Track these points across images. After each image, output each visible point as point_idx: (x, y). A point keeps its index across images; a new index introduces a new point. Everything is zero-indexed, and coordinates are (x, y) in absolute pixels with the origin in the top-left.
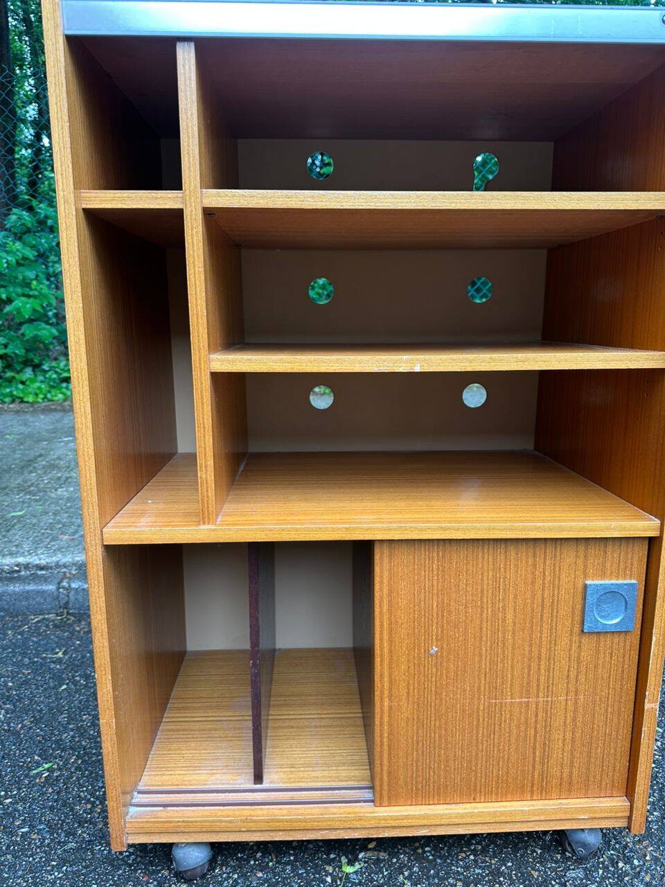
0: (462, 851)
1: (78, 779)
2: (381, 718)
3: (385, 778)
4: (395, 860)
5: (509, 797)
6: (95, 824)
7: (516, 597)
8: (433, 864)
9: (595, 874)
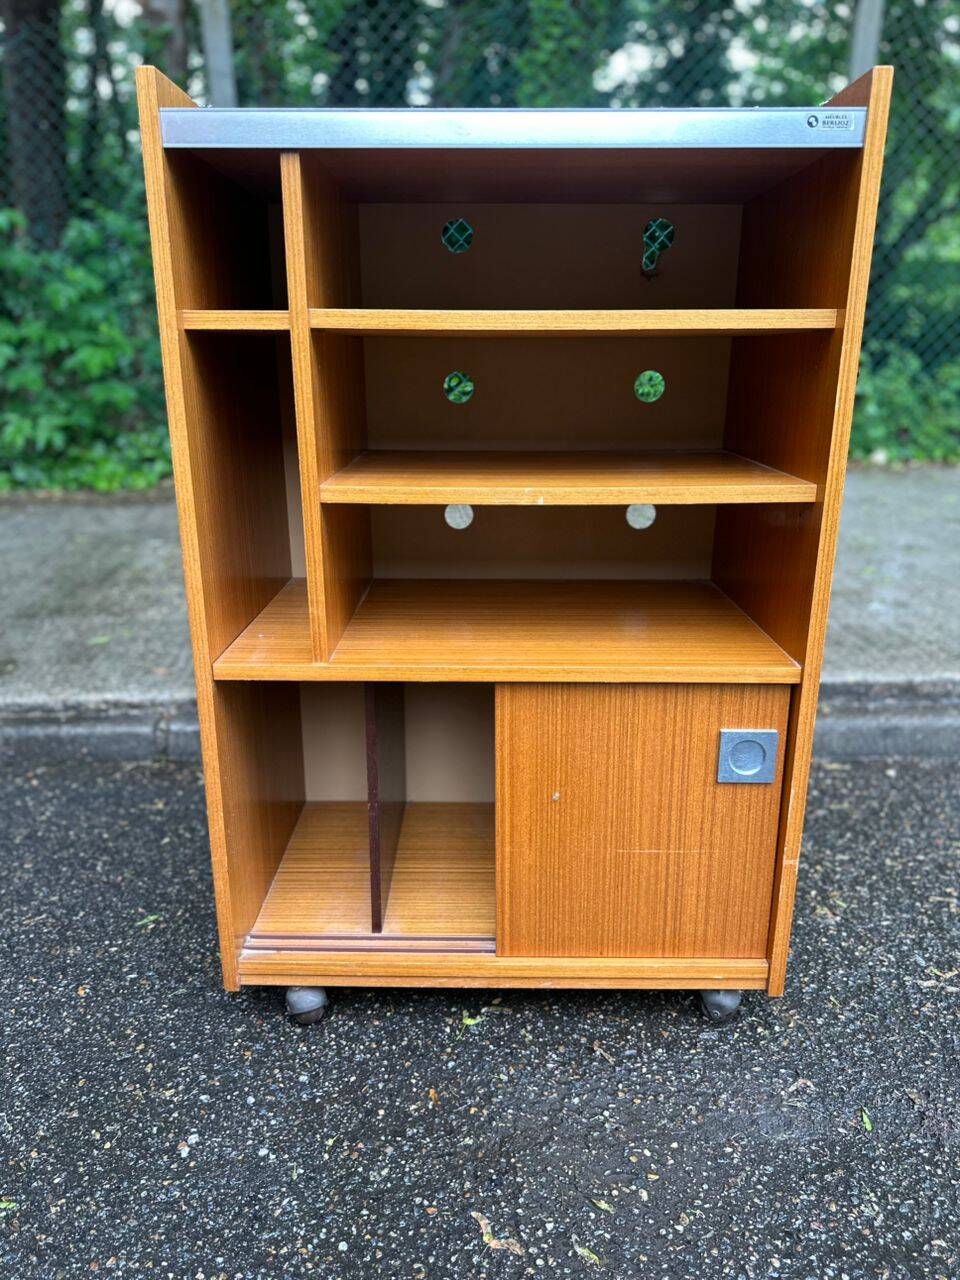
0: (591, 1011)
1: (187, 931)
2: (502, 864)
3: (507, 927)
4: (519, 1016)
5: (639, 953)
6: (206, 973)
7: (644, 743)
8: (559, 1021)
9: (730, 1037)
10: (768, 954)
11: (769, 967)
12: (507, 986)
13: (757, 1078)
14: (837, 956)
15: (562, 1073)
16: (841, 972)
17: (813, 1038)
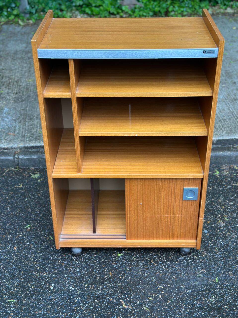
0: (151, 252)
1: (40, 230)
2: (127, 219)
3: (129, 233)
4: (132, 253)
5: (163, 239)
6: (48, 242)
7: (164, 191)
8: (143, 254)
9: (187, 259)
10: (196, 239)
11: (197, 242)
12: (129, 247)
13: (192, 269)
14: (221, 236)
15: (143, 268)
16: (221, 240)
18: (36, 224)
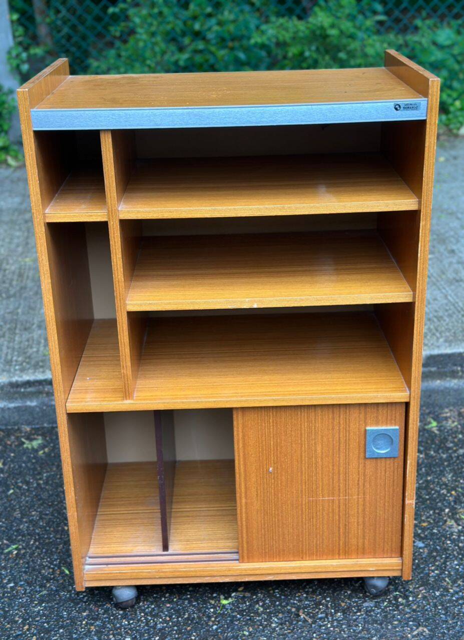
0: (299, 592)
2: (241, 510)
3: (245, 545)
4: (254, 597)
5: (325, 557)
6: (58, 581)
7: (322, 437)
8: (279, 599)
9: (381, 605)
10: (401, 555)
11: (402, 562)
12: (247, 580)
13: (395, 628)
14: (455, 553)
15: (281, 629)
16: (456, 562)
17: (432, 604)
18: (32, 543)
